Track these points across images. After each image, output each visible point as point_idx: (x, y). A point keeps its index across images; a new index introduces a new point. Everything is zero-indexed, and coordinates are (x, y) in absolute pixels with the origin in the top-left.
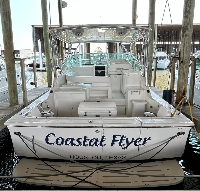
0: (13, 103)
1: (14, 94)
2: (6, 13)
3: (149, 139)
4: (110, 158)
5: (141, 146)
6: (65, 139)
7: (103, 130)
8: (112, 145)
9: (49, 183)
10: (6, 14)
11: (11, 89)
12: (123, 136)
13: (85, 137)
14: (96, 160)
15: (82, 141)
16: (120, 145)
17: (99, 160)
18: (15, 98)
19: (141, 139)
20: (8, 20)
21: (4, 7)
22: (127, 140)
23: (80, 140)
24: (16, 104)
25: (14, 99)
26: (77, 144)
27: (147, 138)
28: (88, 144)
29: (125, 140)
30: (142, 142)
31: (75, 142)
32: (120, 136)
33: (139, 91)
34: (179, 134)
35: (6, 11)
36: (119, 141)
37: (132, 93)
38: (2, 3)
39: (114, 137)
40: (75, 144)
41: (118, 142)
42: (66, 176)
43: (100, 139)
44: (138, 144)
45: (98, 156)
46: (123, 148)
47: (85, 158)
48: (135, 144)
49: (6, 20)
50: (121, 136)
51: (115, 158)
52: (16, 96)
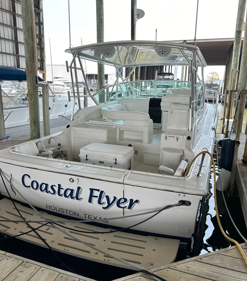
0: (33, 136)
1: (35, 126)
2: (29, 29)
3: (137, 201)
4: (90, 218)
5: (126, 210)
6: (40, 184)
7: (78, 179)
8: (90, 201)
9: (4, 230)
10: (29, 31)
11: (32, 120)
12: (102, 192)
13: (59, 185)
14: (74, 216)
15: (56, 189)
16: (99, 202)
17: (76, 217)
18: (35, 130)
19: (126, 200)
20: (31, 38)
21: (26, 22)
22: (107, 197)
23: (54, 188)
24: (37, 137)
25: (34, 132)
26: (52, 192)
27: (134, 200)
28: (63, 194)
29: (105, 197)
30: (127, 204)
31: (49, 189)
32: (98, 190)
33: (176, 136)
34: (181, 203)
35: (28, 27)
36: (98, 197)
37: (166, 138)
38: (25, 18)
39: (92, 190)
40: (49, 192)
41: (97, 199)
42: (27, 227)
43: (76, 190)
44: (122, 205)
45: (75, 212)
46: (103, 208)
47: (62, 211)
48: (118, 205)
49: (28, 38)
50: (100, 191)
51: (95, 218)
52: (36, 129)
